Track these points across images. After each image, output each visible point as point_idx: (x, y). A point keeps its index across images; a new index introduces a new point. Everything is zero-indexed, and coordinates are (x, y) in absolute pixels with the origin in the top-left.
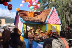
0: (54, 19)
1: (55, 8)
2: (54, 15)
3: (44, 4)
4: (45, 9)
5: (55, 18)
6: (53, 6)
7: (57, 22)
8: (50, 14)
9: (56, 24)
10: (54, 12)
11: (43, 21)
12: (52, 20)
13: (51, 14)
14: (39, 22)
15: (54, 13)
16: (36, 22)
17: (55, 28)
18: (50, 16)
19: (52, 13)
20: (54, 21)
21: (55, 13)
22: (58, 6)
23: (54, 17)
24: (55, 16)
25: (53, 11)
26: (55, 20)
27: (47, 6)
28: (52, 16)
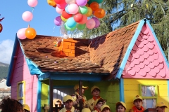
0: (146, 62)
1: (148, 22)
2: (145, 49)
3: (109, 12)
4: (115, 26)
5: (151, 59)
6: (142, 15)
7: (157, 70)
8: (131, 46)
9: (155, 78)
10: (145, 37)
11: (108, 68)
12: (142, 65)
13: (136, 45)
14: (94, 75)
15: (145, 42)
16: (86, 75)
17: (151, 93)
18: (134, 50)
19: (139, 41)
20: (147, 69)
21: (150, 39)
22: (161, 16)
23: (146, 55)
24: (151, 52)
25: (142, 34)
26: (152, 65)
27: (119, 16)
28: (139, 52)
